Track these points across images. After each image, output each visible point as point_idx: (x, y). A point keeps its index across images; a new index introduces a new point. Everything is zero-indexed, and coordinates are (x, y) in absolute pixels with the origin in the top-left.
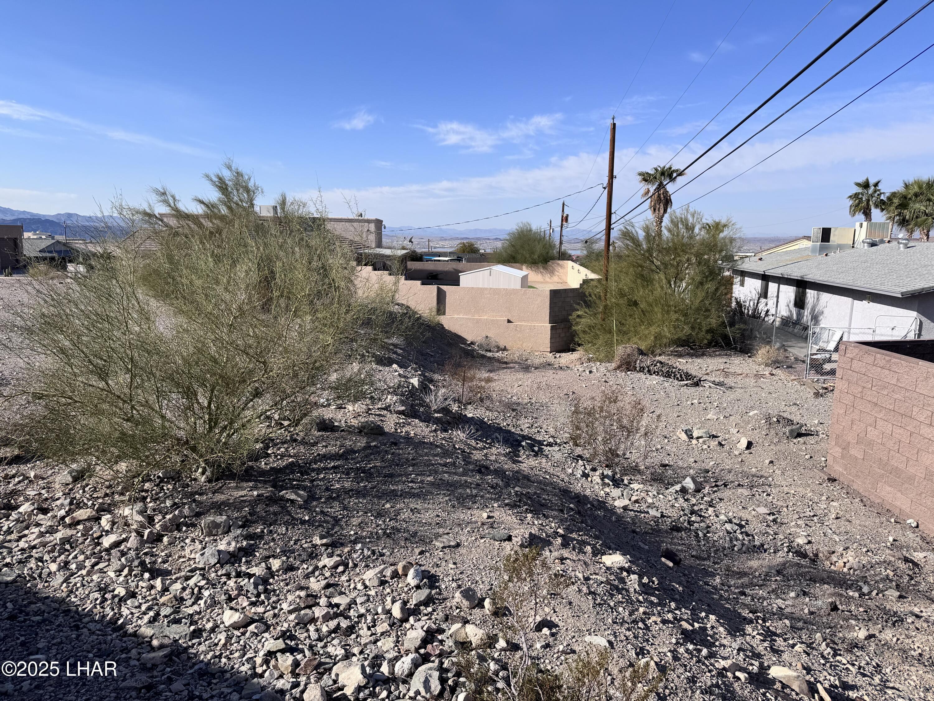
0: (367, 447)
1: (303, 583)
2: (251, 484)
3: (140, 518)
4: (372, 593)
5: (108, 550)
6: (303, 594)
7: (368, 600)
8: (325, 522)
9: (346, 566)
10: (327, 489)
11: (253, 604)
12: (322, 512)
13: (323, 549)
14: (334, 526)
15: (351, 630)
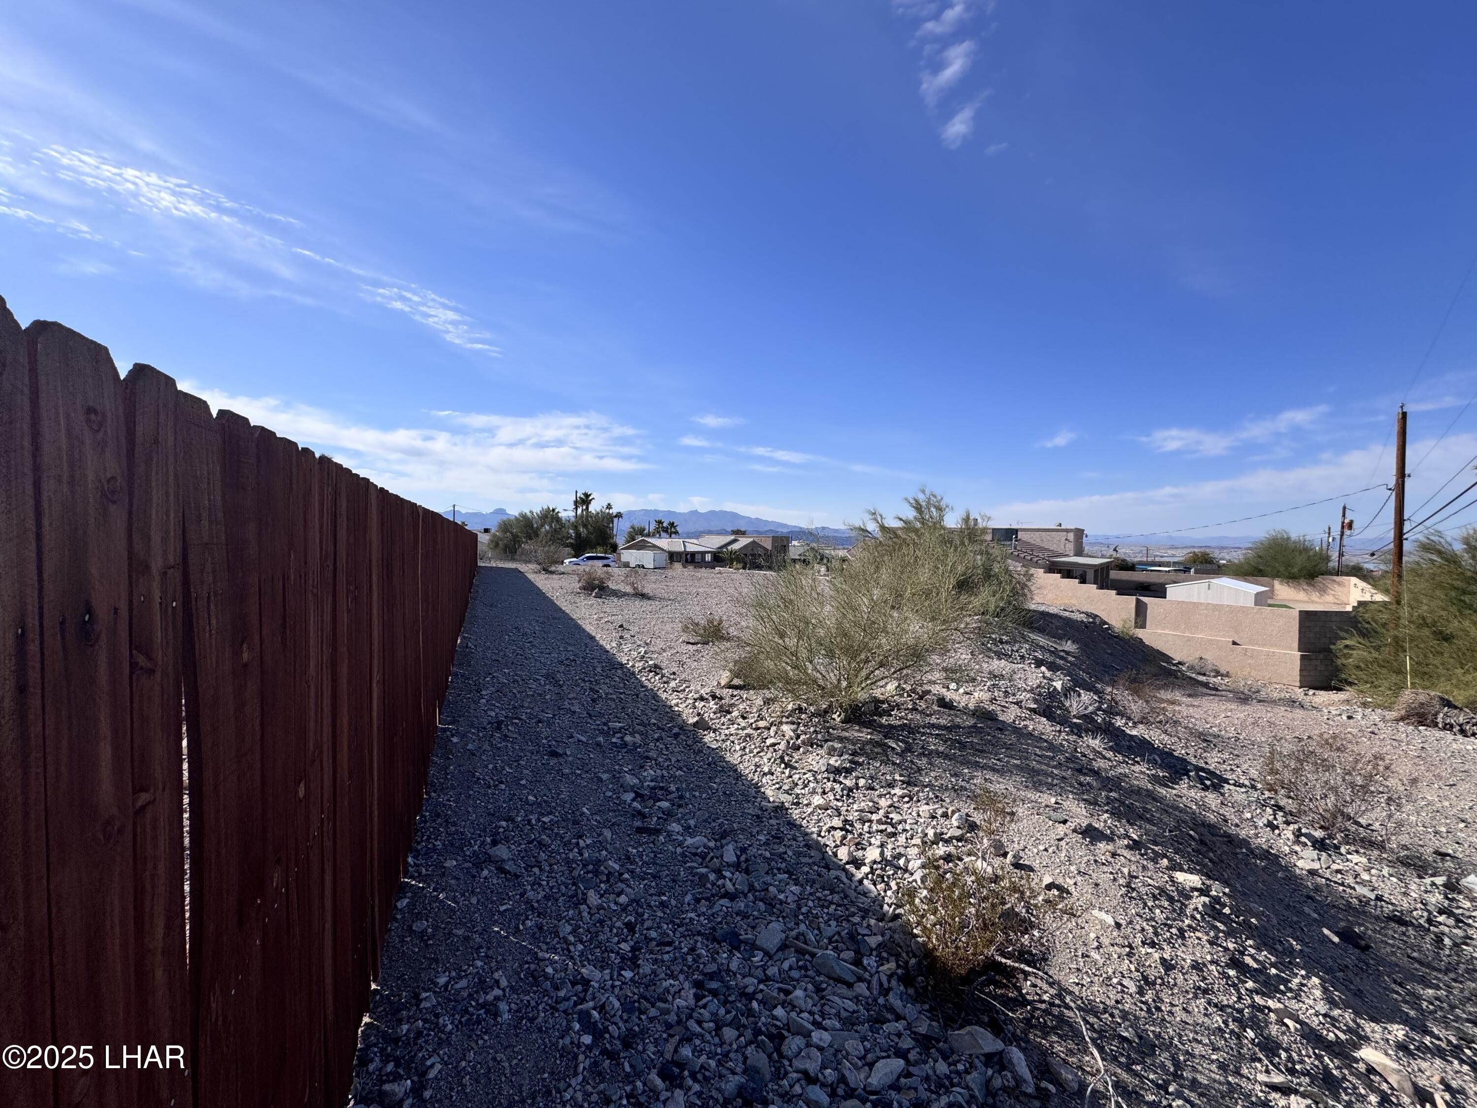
0: (974, 726)
1: (876, 799)
2: (869, 730)
3: (792, 734)
4: (922, 820)
5: (768, 747)
6: (871, 804)
7: (916, 823)
8: (911, 768)
9: (911, 799)
10: (923, 747)
11: (837, 800)
12: (912, 761)
13: (900, 783)
14: (916, 772)
15: (894, 835)
